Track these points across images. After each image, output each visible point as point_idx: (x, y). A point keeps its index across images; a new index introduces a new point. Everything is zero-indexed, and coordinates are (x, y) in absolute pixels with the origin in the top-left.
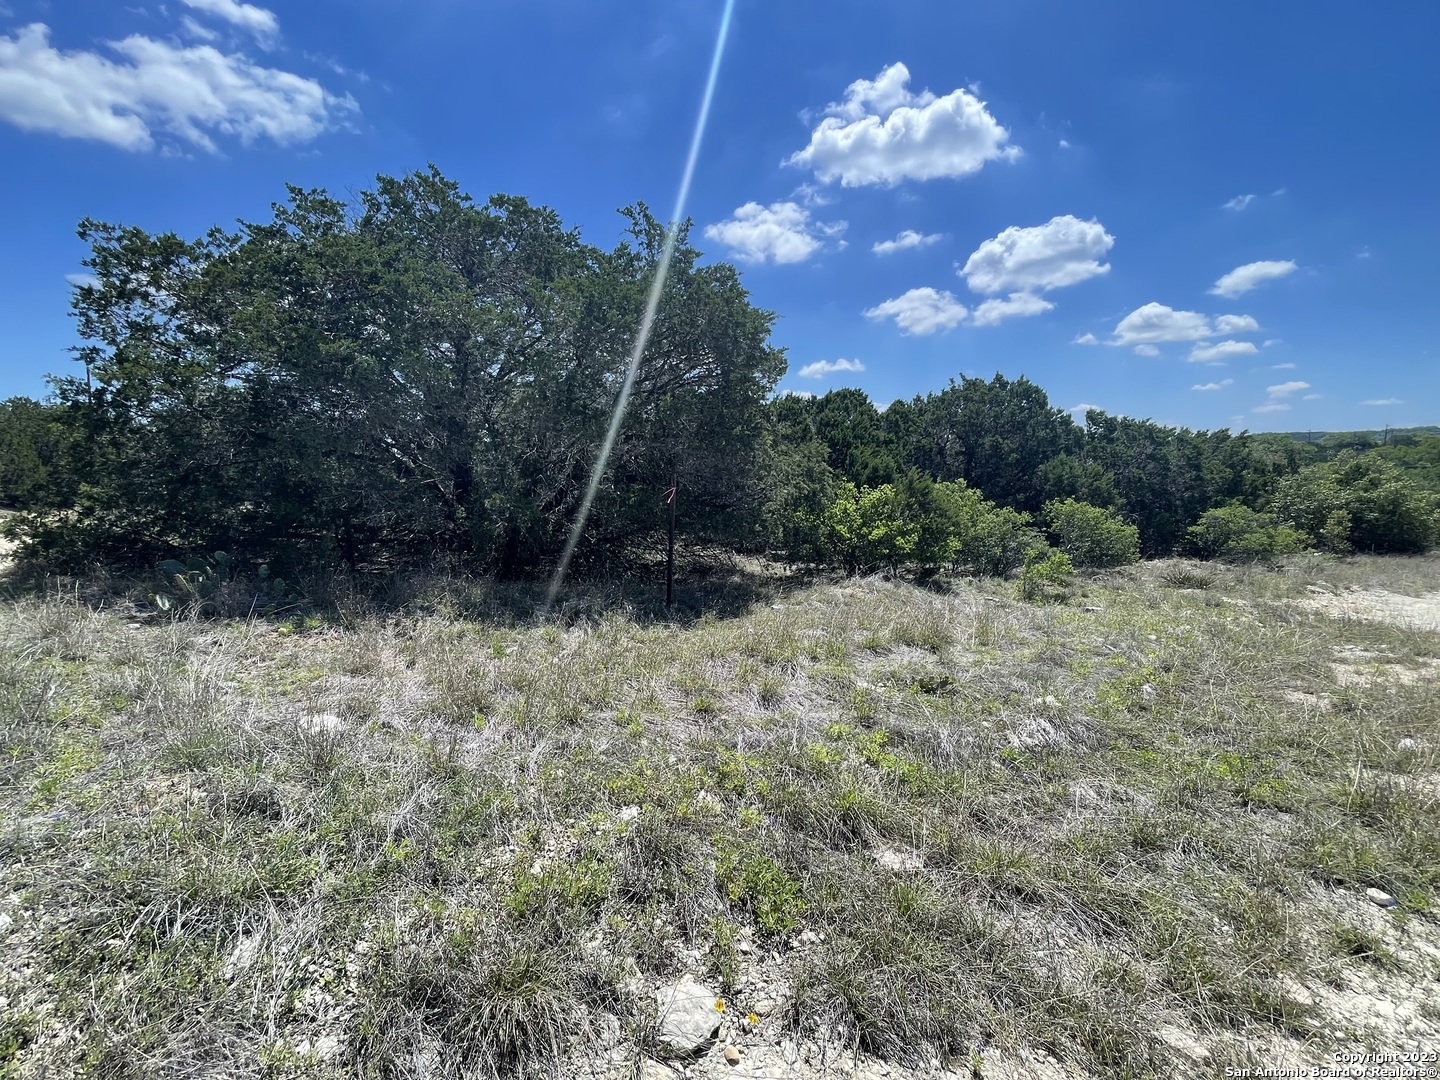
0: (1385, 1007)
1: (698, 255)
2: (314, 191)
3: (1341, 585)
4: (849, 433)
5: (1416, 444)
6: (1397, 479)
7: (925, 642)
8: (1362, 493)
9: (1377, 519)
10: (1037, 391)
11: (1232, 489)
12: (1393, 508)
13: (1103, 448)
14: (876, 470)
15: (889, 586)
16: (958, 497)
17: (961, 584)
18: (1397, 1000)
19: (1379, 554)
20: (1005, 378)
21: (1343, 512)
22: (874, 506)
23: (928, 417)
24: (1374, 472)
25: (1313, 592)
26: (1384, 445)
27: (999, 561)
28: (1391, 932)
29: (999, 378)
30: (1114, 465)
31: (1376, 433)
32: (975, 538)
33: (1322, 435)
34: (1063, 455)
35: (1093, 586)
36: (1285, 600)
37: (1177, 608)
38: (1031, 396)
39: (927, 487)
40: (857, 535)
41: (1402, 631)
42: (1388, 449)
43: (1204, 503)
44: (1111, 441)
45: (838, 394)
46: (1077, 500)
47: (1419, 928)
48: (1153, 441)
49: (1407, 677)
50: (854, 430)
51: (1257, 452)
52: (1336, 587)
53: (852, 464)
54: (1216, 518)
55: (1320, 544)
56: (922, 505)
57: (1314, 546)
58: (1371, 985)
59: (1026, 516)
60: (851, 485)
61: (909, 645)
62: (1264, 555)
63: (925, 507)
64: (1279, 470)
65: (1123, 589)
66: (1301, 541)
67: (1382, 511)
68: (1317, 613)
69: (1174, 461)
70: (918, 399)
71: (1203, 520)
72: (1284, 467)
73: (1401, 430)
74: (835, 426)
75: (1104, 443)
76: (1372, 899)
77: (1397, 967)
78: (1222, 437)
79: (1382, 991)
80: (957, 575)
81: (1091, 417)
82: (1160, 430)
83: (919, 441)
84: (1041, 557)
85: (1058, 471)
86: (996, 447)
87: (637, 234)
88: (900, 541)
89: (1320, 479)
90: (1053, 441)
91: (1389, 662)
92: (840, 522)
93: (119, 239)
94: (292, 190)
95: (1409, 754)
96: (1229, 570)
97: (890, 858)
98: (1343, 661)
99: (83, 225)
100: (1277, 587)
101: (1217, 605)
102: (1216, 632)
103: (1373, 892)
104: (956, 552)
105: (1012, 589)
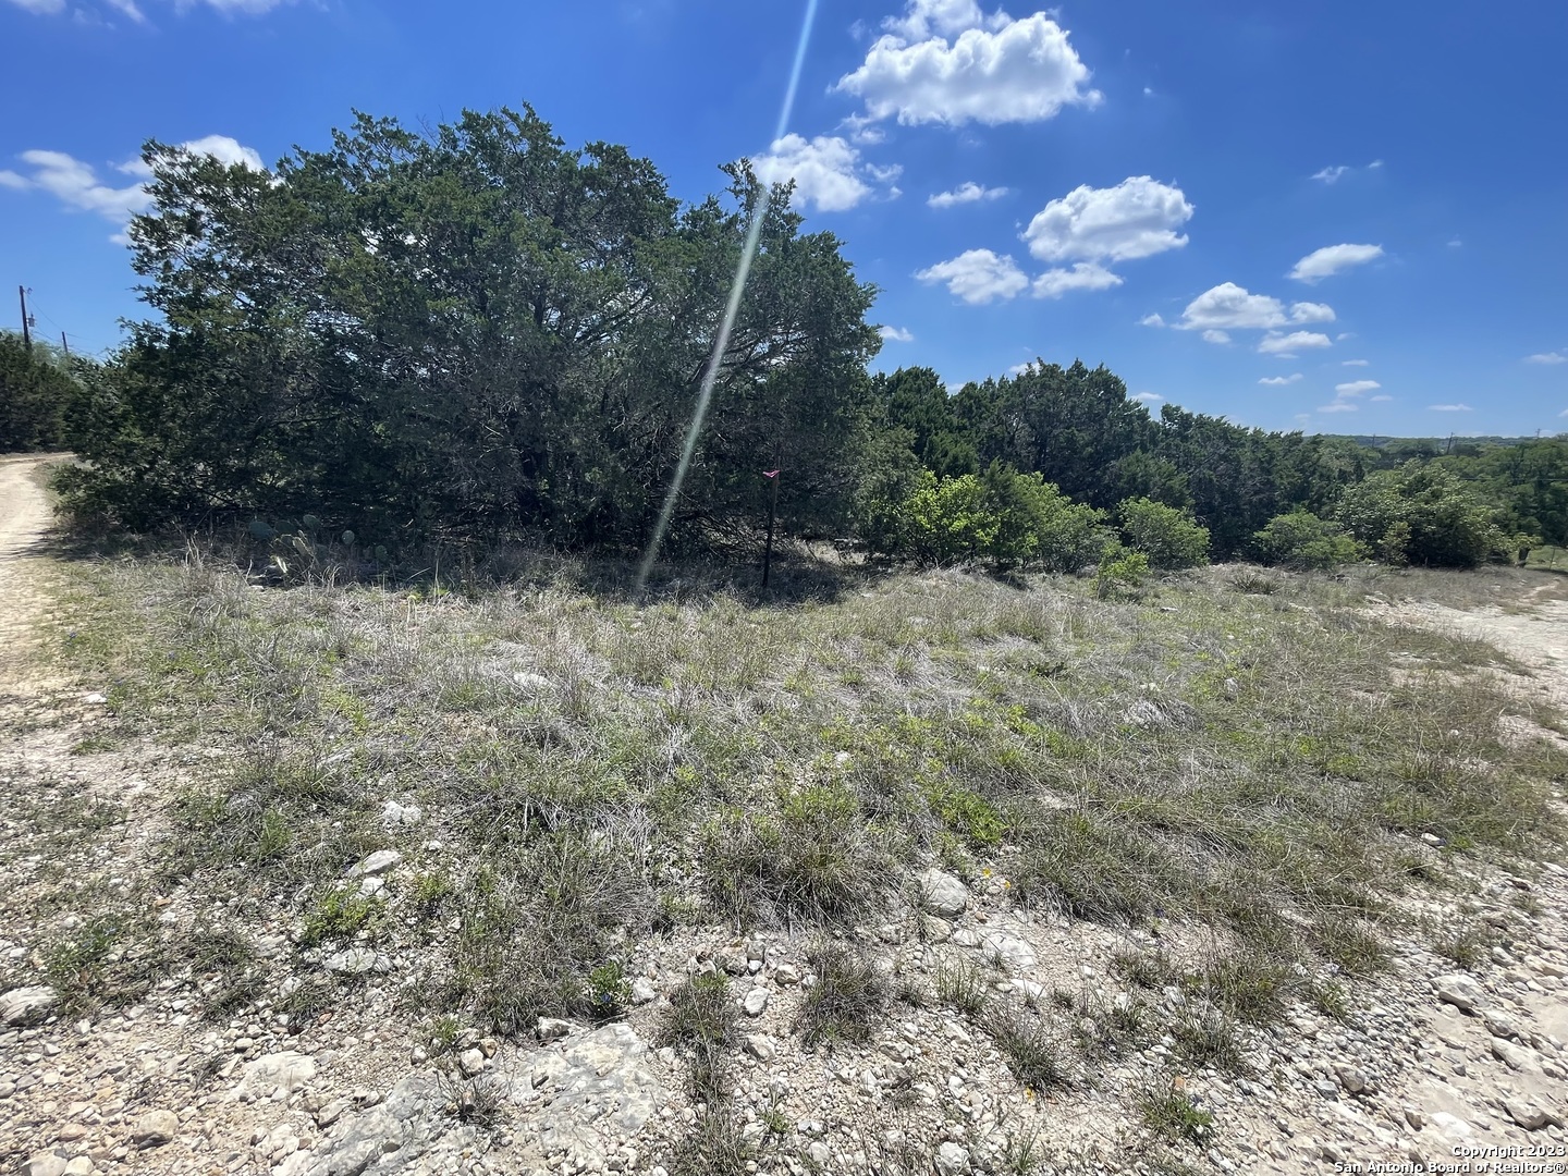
0: (1436, 907)
1: (799, 221)
2: (385, 120)
3: (1396, 596)
4: (922, 415)
5: (1478, 454)
6: (1459, 492)
7: (1026, 633)
8: (1422, 505)
9: (1434, 533)
10: (1117, 382)
11: (1299, 495)
12: (1451, 523)
13: (1177, 446)
14: (956, 458)
15: (969, 579)
16: (1037, 491)
17: (1034, 580)
18: (1444, 903)
19: (1431, 567)
20: (1084, 366)
21: (1404, 524)
22: (955, 496)
23: (1000, 403)
24: (1437, 484)
25: (1371, 602)
26: (1447, 454)
27: (1071, 558)
28: (1439, 862)
29: (1078, 365)
30: (1186, 464)
31: (1439, 440)
32: (1049, 534)
33: (1386, 440)
34: (1138, 452)
35: (1163, 588)
36: (1345, 609)
37: (1249, 611)
38: (1110, 388)
39: (1008, 480)
40: (936, 526)
41: (1452, 641)
42: (1452, 459)
43: (1272, 508)
44: (1185, 439)
45: (909, 373)
46: (1153, 500)
47: (1461, 861)
48: (1227, 442)
49: (1456, 681)
50: (927, 413)
51: (1325, 456)
52: (1392, 599)
53: (931, 451)
54: (1282, 524)
55: (1378, 555)
56: (1002, 498)
57: (1371, 557)
58: (1425, 894)
59: (1101, 513)
60: (931, 474)
61: (1011, 634)
62: (1324, 563)
63: (1005, 502)
64: (1344, 477)
65: (1193, 591)
66: (1359, 551)
67: (1440, 524)
68: (1375, 622)
69: (1246, 464)
70: (989, 382)
71: (1270, 526)
72: (1351, 474)
73: (1465, 439)
74: (908, 408)
75: (1178, 441)
76: (1425, 841)
77: (1444, 884)
78: (1295, 440)
79: (1433, 898)
80: (1031, 570)
81: (1167, 412)
82: (1235, 431)
83: (991, 429)
84: (1117, 557)
85: (1133, 468)
86: (1071, 440)
87: (737, 193)
88: (980, 534)
89: (1385, 487)
90: (1128, 436)
91: (1439, 667)
92: (920, 512)
93: (183, 165)
94: (361, 117)
95: (1455, 742)
96: (1290, 577)
97: (1052, 801)
98: (1398, 666)
99: (146, 148)
100: (1337, 596)
101: (1285, 610)
102: (1286, 635)
103: (1427, 836)
104: (1033, 548)
105: (1085, 587)
